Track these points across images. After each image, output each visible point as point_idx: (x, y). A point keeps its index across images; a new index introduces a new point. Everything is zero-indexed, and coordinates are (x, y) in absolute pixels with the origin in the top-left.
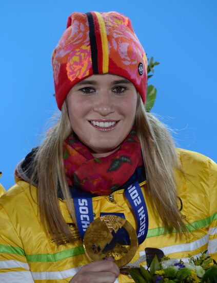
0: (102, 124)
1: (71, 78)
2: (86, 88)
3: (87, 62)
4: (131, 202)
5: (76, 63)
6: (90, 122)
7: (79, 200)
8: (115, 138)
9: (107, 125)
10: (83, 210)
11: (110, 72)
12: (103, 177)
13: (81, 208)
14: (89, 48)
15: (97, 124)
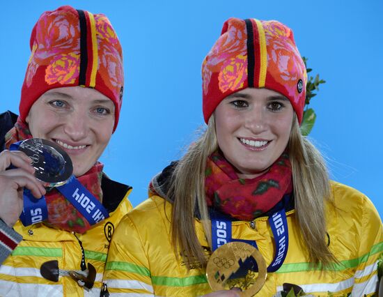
0: (252, 143)
1: (223, 89)
2: (238, 101)
3: (243, 73)
4: (274, 230)
5: (229, 73)
6: (239, 139)
7: (217, 222)
8: (266, 158)
9: (258, 144)
10: (220, 233)
11: (267, 87)
12: (247, 200)
13: (218, 231)
14: (245, 58)
15: (247, 142)
